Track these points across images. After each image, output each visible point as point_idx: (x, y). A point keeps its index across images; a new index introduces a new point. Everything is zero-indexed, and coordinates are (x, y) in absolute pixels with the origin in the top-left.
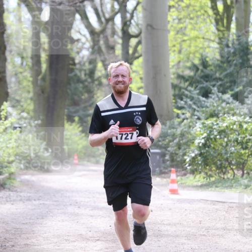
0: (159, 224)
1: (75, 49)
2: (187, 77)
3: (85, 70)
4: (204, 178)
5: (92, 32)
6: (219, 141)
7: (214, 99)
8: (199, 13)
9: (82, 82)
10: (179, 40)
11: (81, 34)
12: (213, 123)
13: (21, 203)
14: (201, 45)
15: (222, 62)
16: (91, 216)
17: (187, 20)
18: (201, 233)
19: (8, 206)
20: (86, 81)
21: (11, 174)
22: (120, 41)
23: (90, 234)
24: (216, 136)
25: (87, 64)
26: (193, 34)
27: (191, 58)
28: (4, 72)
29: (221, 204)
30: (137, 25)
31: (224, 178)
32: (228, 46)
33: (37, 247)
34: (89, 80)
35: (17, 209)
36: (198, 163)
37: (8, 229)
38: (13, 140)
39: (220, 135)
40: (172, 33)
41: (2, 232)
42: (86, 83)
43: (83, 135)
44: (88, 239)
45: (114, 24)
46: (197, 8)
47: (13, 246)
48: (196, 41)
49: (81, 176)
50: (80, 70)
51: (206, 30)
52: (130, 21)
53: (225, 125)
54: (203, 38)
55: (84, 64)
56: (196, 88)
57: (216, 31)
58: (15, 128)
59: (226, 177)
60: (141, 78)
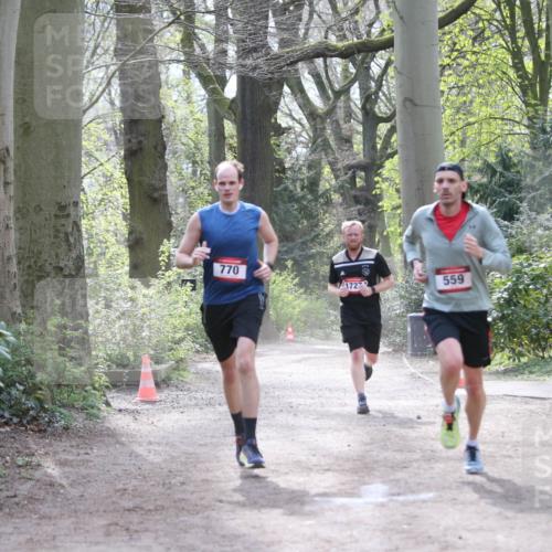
0: (433, 439)
1: (284, 146)
2: (476, 186)
3: (302, 180)
4: (509, 358)
5: (312, 115)
6: (534, 295)
7: (522, 223)
8: (493, 77)
9: (298, 200)
10: (461, 124)
11: (294, 119)
12: (521, 264)
13: (197, 410)
14: (498, 131)
15: (535, 158)
16: (317, 429)
17: (474, 89)
18: (505, 453)
19: (175, 415)
20: (303, 197)
21: (181, 361)
22: (360, 128)
23: (314, 460)
24: (528, 285)
25: (304, 170)
26: (485, 111)
27: (482, 154)
28: (164, 187)
29: (538, 401)
30: (389, 100)
31: (543, 358)
32: (544, 131)
33: (222, 485)
34: (309, 197)
35: (189, 421)
36: (499, 333)
37: (174, 454)
38: (181, 303)
39: (535, 284)
40: (448, 112)
41: (165, 461)
42: (305, 203)
43: (302, 290)
44: (310, 469)
45: (349, 99)
46: (490, 69)
47: (183, 483)
48: (489, 124)
49: (299, 361)
50: (294, 181)
51: (505, 105)
52: (376, 93)
53: (542, 265)
54: (503, 119)
55: (300, 169)
56: (491, 204)
57: (524, 107)
58: (184, 282)
59: (546, 355)
60: (398, 191)
